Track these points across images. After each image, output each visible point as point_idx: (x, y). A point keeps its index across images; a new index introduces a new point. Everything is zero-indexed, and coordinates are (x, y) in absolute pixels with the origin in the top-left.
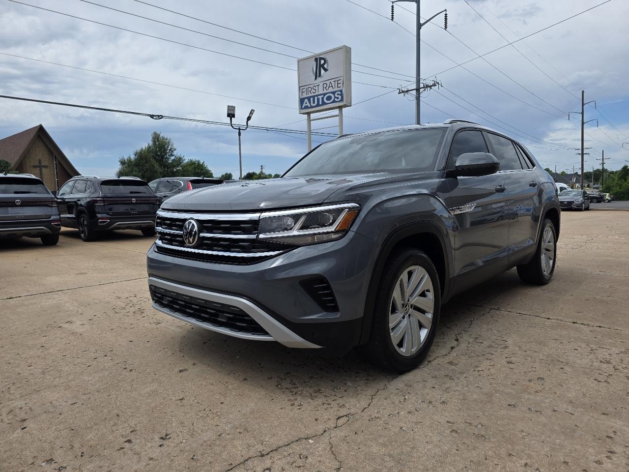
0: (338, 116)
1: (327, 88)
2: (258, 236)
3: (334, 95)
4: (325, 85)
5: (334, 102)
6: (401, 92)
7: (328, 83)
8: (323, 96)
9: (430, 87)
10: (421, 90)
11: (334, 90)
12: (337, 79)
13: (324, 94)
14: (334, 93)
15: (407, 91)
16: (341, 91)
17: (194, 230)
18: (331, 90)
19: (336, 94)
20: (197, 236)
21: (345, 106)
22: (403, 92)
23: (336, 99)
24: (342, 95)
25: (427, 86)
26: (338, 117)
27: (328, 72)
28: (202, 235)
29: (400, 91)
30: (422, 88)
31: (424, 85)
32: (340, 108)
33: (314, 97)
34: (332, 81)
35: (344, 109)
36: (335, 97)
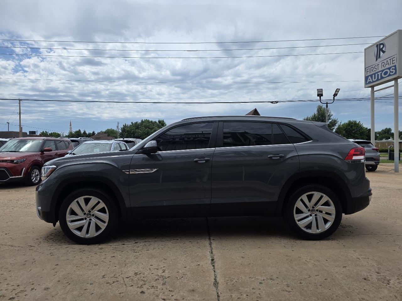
1: (384, 66)
3: (390, 70)
5: (389, 75)
7: (385, 61)
8: (381, 72)
11: (390, 66)
12: (392, 58)
13: (382, 71)
14: (389, 69)
16: (395, 66)
18: (387, 66)
21: (399, 77)
23: (391, 73)
24: (395, 69)
32: (396, 79)
33: (375, 74)
34: (388, 59)
36: (390, 72)
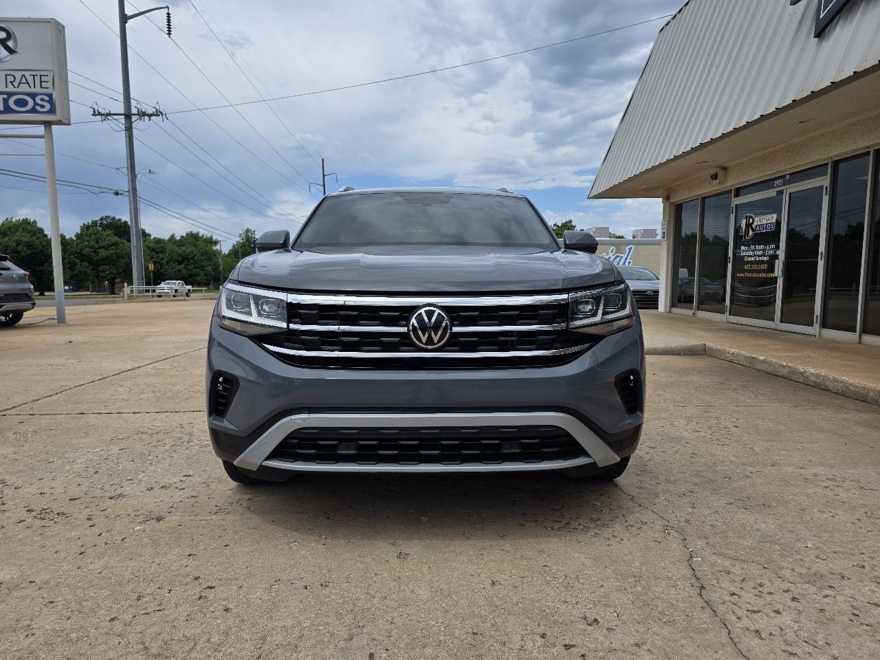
0: (41, 137)
1: (16, 84)
2: (568, 325)
3: (34, 100)
4: (10, 79)
5: (33, 111)
6: (96, 113)
7: (18, 75)
8: (6, 96)
9: (150, 116)
10: (134, 118)
11: (32, 90)
12: (39, 73)
13: (10, 94)
14: (33, 96)
15: (109, 114)
16: (50, 96)
17: (444, 325)
18: (24, 88)
19: (38, 99)
20: (449, 331)
21: (60, 123)
22: (100, 114)
23: (38, 108)
24: (51, 101)
25: (142, 114)
26: (43, 140)
27: (14, 56)
28: (455, 329)
29: (94, 112)
30: (134, 115)
31: (138, 112)
32: (48, 124)
34: (27, 74)
35: (53, 127)
36: (36, 104)
